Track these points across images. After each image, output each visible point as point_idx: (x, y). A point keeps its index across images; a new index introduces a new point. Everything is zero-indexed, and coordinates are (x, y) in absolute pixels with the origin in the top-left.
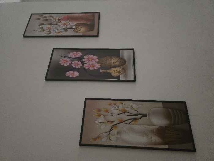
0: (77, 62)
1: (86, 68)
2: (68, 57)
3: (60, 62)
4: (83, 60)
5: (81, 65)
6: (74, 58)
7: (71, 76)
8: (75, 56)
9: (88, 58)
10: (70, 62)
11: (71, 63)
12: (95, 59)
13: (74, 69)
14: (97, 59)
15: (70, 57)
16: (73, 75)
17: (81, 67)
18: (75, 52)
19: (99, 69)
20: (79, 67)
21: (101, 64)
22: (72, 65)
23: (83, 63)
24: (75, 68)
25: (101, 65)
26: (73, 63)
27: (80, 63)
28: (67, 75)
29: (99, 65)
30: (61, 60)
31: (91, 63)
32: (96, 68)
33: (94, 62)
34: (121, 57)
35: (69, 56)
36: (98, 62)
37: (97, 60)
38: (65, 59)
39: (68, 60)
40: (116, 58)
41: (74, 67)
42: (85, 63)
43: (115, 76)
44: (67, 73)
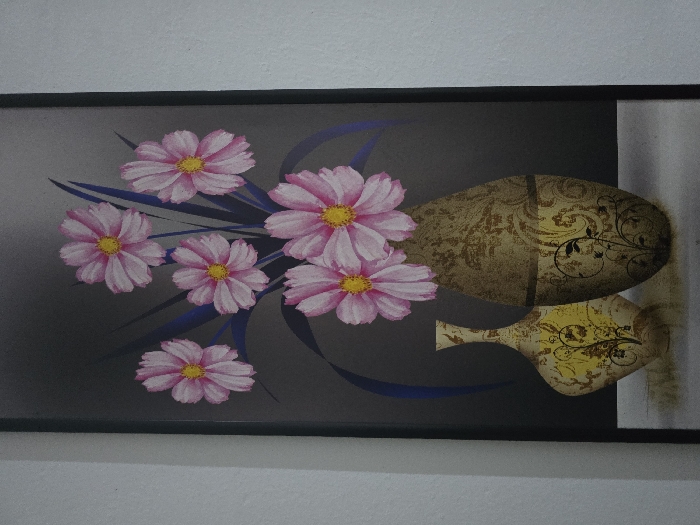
0: (215, 244)
1: (310, 307)
2: (126, 197)
3: (71, 254)
4: (276, 224)
5: (260, 279)
6: (184, 207)
7: (184, 394)
8: (188, 176)
9: (312, 199)
10: (155, 252)
11: (169, 259)
12: (382, 215)
13: (203, 324)
14: (400, 208)
15: (150, 199)
16: (205, 380)
17: (258, 296)
18: (184, 139)
19: (422, 315)
20: (248, 302)
21: (442, 265)
22: (182, 279)
23: (275, 259)
24: (208, 311)
25: (436, 280)
26: (182, 254)
27: (244, 254)
28: (153, 384)
29: (423, 272)
30: (72, 227)
31: (343, 252)
32: (395, 312)
33: (372, 245)
34: (623, 183)
35: (139, 187)
36: (409, 248)
37: (402, 225)
38: (105, 215)
39: (135, 224)
40: (577, 191)
41: (198, 297)
42: (294, 262)
43: (575, 391)
44: (153, 360)
